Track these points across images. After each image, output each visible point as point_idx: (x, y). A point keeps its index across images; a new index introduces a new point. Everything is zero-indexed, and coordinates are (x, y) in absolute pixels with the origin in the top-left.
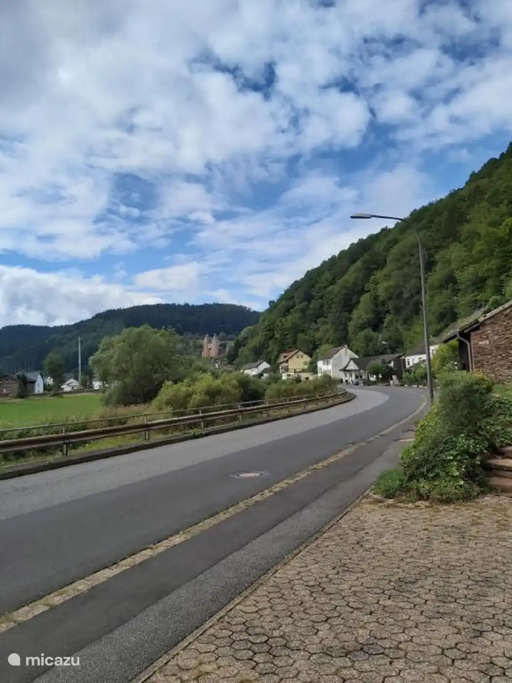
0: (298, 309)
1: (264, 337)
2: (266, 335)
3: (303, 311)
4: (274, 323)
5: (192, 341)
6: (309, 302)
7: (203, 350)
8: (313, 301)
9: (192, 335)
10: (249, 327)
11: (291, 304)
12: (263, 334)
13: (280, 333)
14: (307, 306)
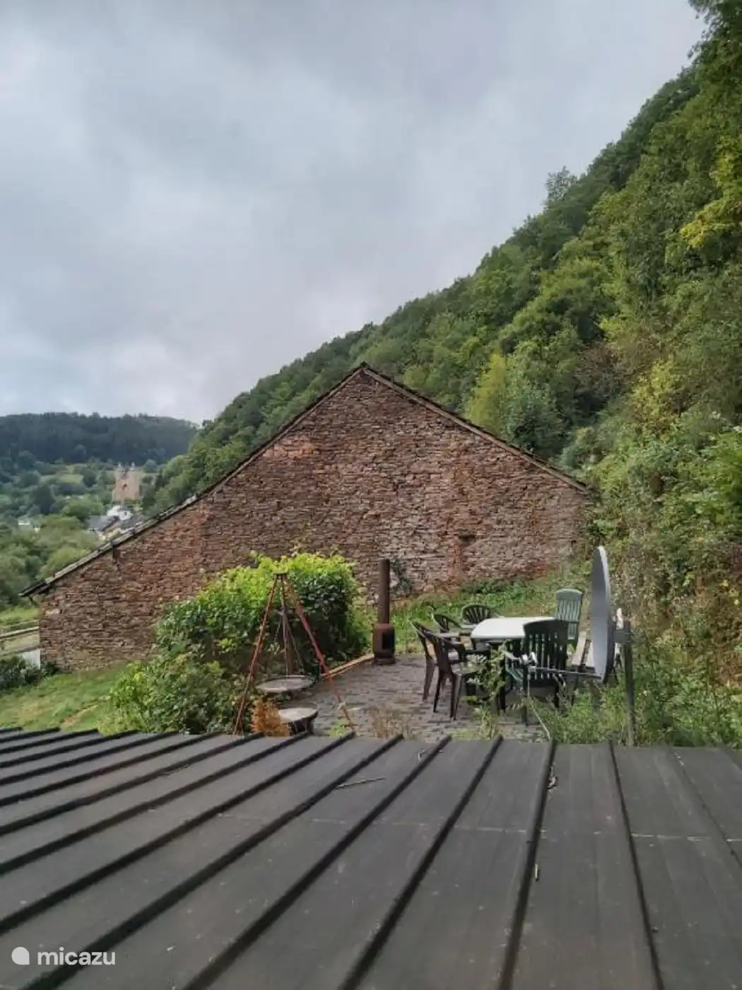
0: (239, 436)
1: (191, 476)
2: (191, 473)
3: (247, 439)
4: (204, 454)
5: (100, 471)
6: (257, 426)
7: (114, 488)
8: (263, 425)
9: (102, 464)
10: (181, 457)
11: (231, 427)
12: (189, 471)
13: (213, 470)
14: (254, 432)
